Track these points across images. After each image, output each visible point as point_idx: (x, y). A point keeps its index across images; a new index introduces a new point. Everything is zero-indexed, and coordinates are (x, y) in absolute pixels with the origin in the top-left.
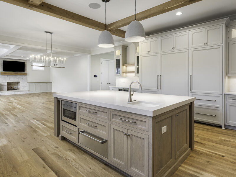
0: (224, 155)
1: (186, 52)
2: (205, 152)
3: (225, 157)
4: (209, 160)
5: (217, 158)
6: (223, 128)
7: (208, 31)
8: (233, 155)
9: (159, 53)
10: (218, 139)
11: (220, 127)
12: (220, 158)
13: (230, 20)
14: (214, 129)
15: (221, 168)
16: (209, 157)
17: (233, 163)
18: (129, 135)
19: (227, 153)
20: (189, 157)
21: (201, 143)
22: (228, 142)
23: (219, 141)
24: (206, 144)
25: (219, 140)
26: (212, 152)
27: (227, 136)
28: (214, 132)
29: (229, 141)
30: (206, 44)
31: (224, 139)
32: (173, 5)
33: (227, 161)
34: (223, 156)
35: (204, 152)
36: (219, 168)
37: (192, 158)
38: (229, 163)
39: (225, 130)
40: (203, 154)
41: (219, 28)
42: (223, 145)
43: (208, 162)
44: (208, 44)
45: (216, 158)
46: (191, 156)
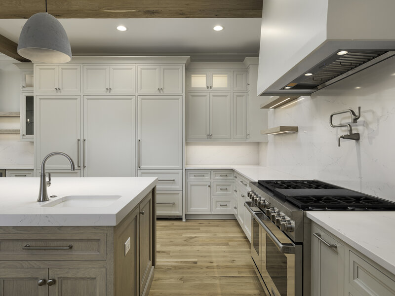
0: (196, 260)
1: (131, 99)
2: (173, 264)
3: (198, 264)
4: (181, 276)
5: (190, 268)
6: (184, 220)
7: (164, 69)
8: (205, 257)
9: (82, 94)
10: (182, 238)
11: (179, 219)
12: (193, 267)
13: (191, 60)
14: (173, 224)
15: (199, 282)
16: (180, 270)
17: (209, 268)
18: (54, 282)
19: (198, 256)
20: (153, 282)
21: (164, 252)
22: (195, 239)
23: (185, 241)
24: (170, 251)
25: (185, 239)
26: (181, 262)
27: (191, 231)
28: (175, 229)
29: (195, 237)
30: (161, 91)
31: (189, 236)
32: (118, 9)
33: (201, 267)
34: (196, 263)
35: (172, 266)
36: (196, 282)
37: (158, 283)
38: (205, 270)
39: (188, 223)
40: (171, 269)
41: (178, 69)
42: (191, 246)
43: (181, 279)
44: (164, 90)
45: (188, 269)
46: (155, 280)
